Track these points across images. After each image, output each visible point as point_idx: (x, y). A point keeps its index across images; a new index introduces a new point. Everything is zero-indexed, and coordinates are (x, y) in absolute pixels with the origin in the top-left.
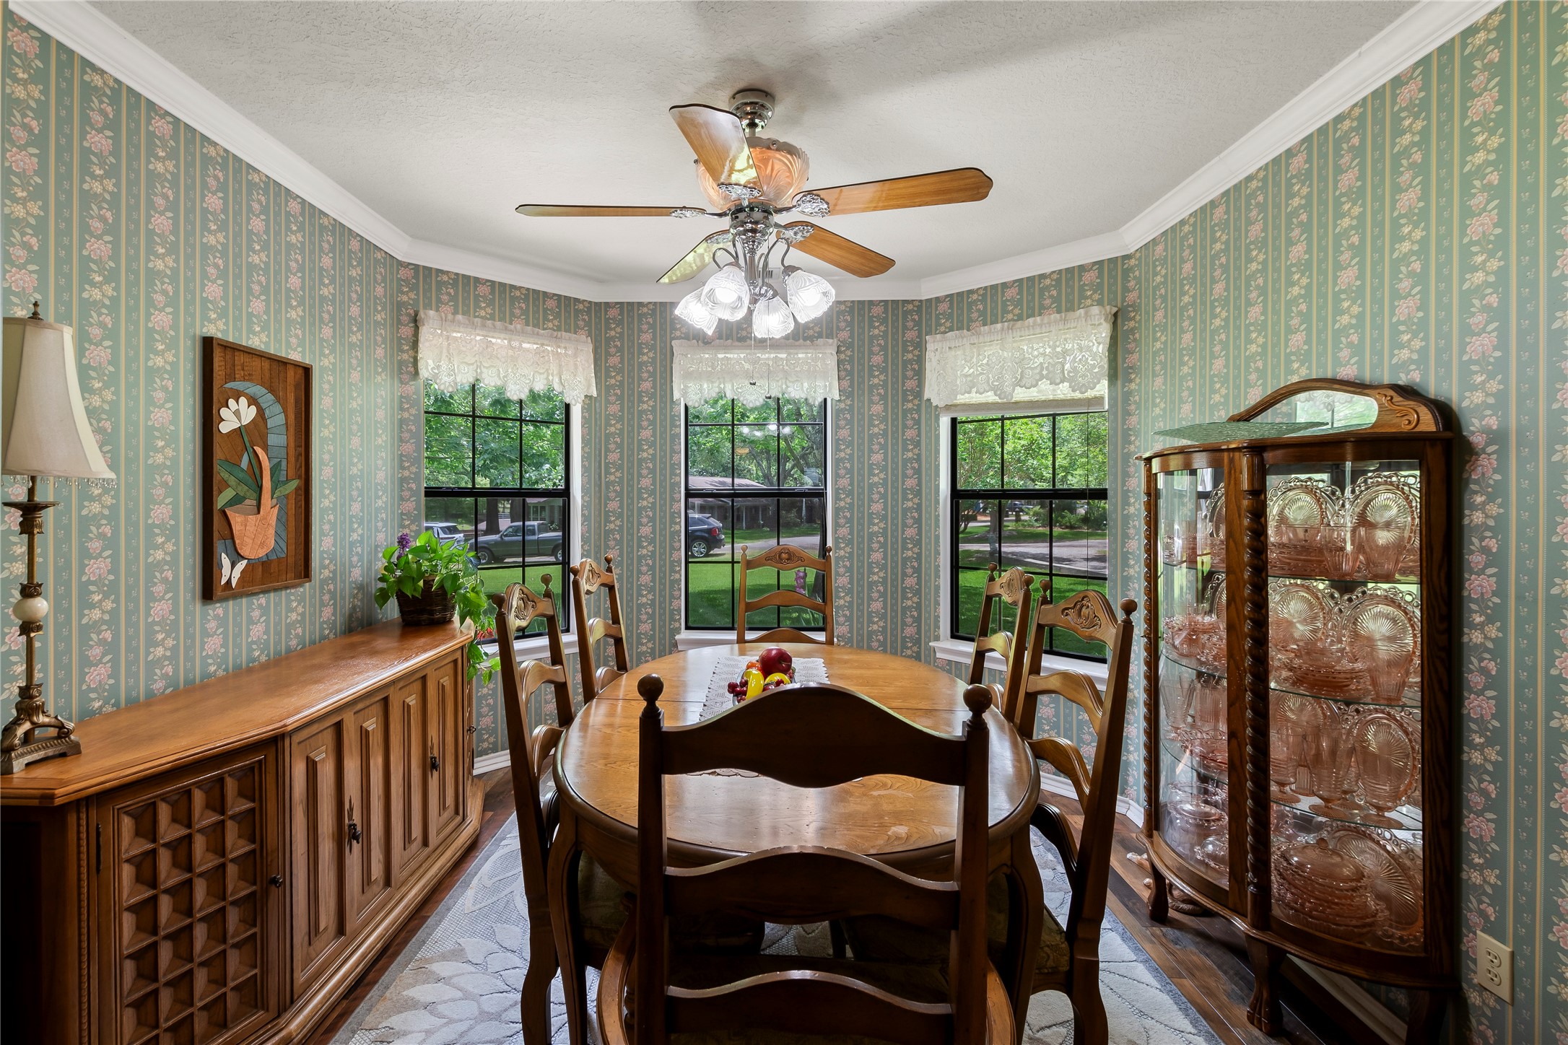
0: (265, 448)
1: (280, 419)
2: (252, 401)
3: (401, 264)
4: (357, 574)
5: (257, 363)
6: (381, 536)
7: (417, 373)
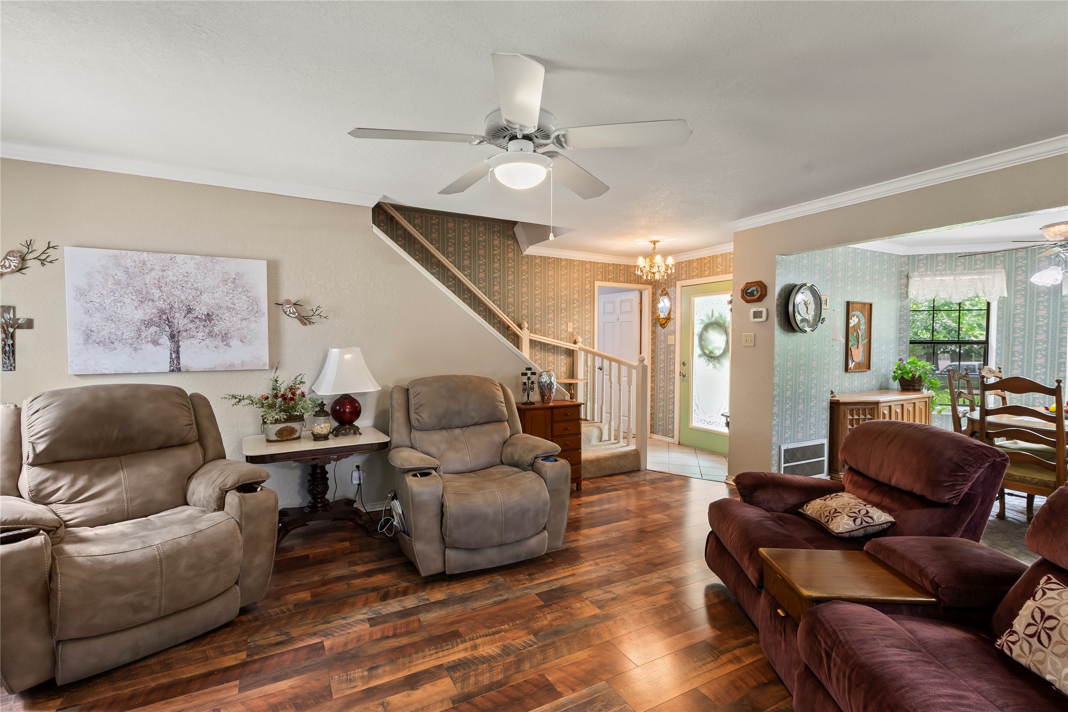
0: (860, 330)
1: (863, 321)
2: (857, 317)
3: (902, 256)
4: (883, 371)
5: (858, 305)
6: (892, 358)
7: (907, 297)
